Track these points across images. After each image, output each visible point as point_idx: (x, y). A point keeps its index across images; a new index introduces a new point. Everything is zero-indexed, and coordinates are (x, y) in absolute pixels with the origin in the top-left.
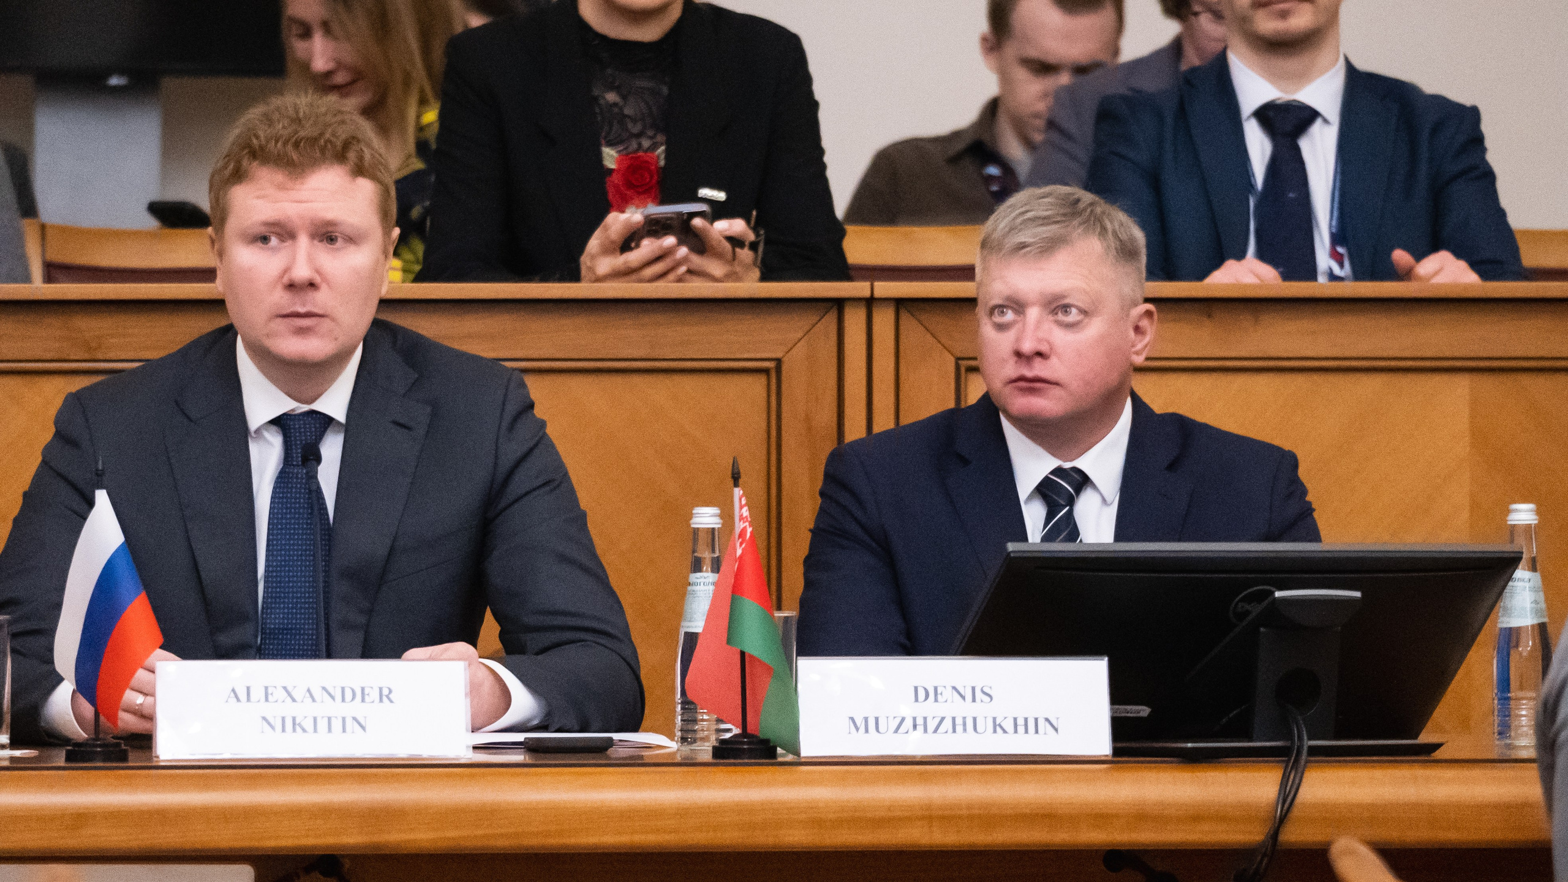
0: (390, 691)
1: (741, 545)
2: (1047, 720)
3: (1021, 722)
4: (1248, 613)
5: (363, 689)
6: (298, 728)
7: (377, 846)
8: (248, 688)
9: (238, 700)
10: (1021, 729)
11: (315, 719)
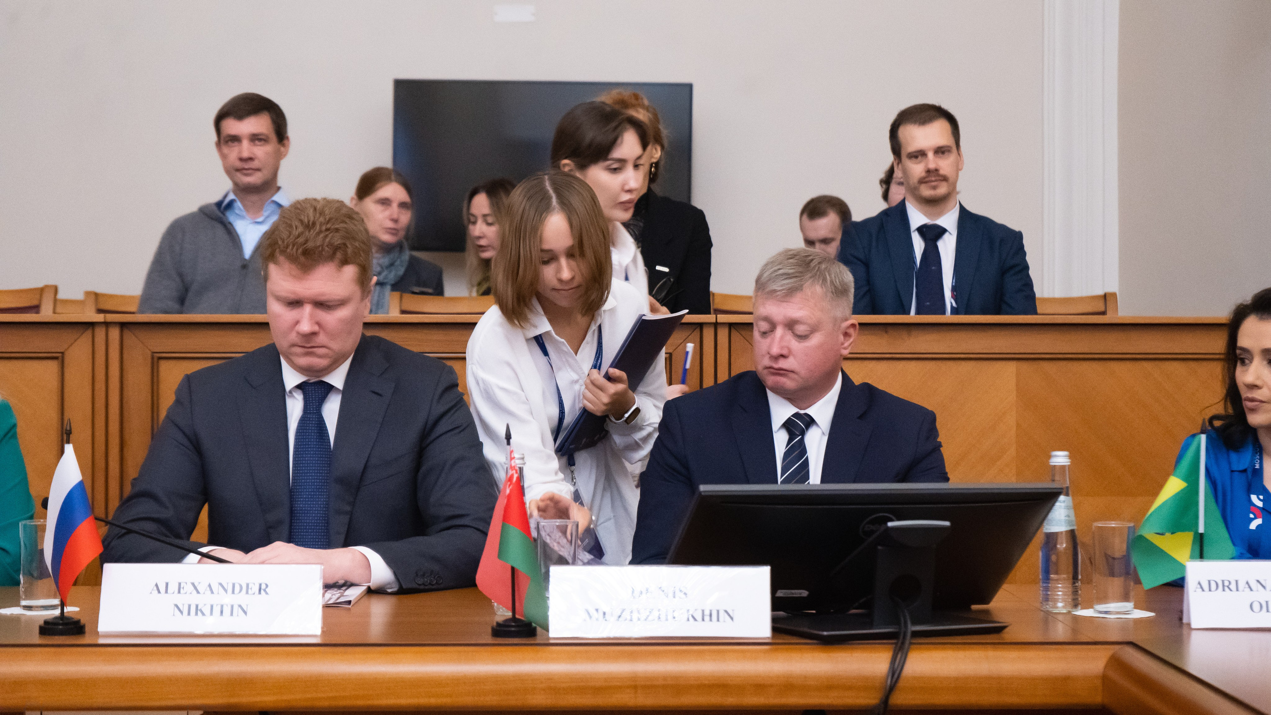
0: (267, 586)
1: (509, 487)
2: (726, 611)
3: (707, 613)
4: (872, 532)
5: (248, 585)
6: (199, 612)
7: (230, 706)
8: (167, 584)
9: (159, 592)
10: (707, 618)
11: (212, 606)
